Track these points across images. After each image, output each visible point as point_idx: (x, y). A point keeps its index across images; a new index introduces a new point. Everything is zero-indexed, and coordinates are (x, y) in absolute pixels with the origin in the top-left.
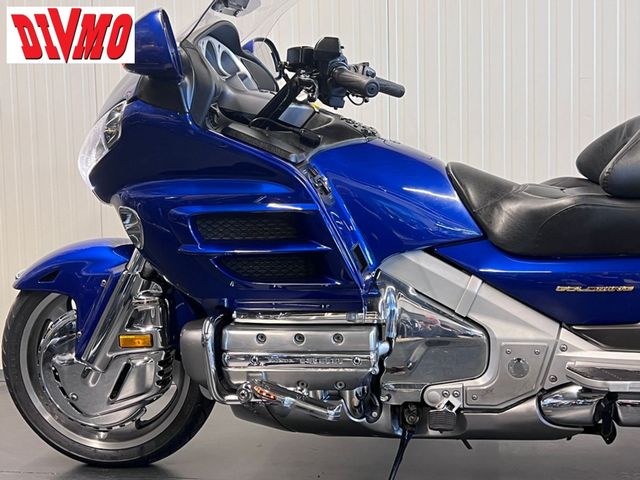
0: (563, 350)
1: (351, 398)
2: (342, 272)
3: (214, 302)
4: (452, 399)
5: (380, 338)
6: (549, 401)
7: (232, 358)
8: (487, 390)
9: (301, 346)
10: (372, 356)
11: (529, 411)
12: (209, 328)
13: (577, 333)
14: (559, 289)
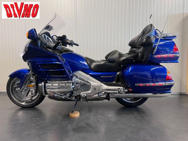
0: (102, 86)
1: (68, 95)
4: (84, 94)
5: (73, 85)
7: (47, 88)
8: (90, 93)
9: (59, 86)
10: (71, 88)
11: (97, 96)
12: (43, 84)
13: (104, 84)
14: (101, 77)
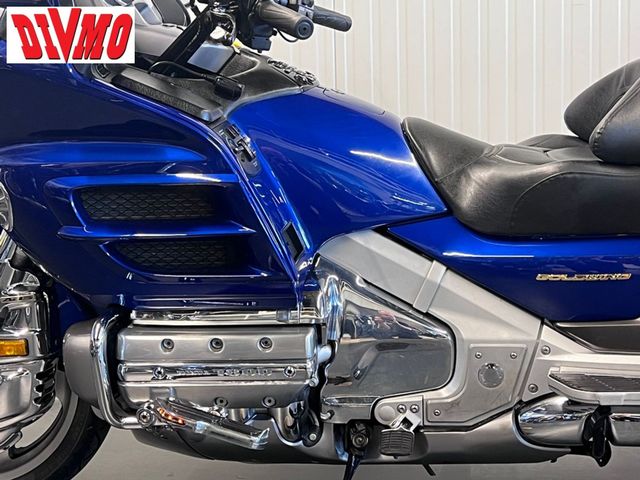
0: (544, 352)
1: (283, 417)
2: (270, 258)
3: (106, 299)
4: (409, 415)
5: (319, 341)
6: (529, 415)
7: (131, 371)
8: (452, 403)
9: (218, 354)
10: (309, 365)
11: (504, 428)
12: (100, 332)
13: (563, 331)
14: (539, 277)
